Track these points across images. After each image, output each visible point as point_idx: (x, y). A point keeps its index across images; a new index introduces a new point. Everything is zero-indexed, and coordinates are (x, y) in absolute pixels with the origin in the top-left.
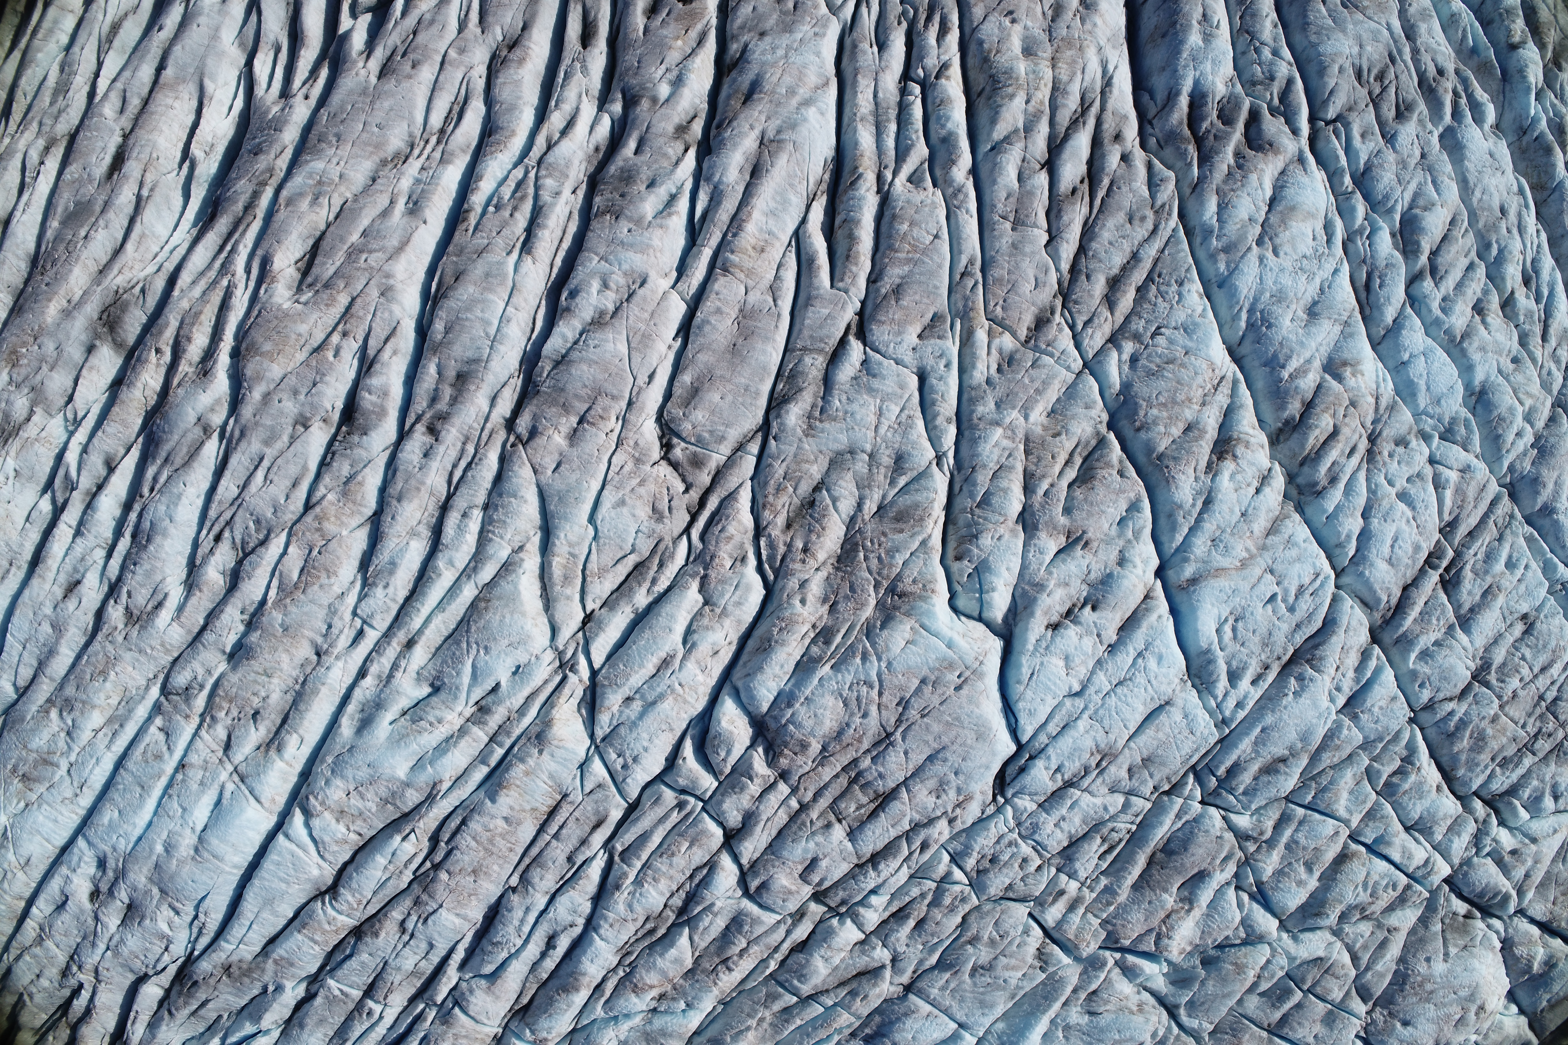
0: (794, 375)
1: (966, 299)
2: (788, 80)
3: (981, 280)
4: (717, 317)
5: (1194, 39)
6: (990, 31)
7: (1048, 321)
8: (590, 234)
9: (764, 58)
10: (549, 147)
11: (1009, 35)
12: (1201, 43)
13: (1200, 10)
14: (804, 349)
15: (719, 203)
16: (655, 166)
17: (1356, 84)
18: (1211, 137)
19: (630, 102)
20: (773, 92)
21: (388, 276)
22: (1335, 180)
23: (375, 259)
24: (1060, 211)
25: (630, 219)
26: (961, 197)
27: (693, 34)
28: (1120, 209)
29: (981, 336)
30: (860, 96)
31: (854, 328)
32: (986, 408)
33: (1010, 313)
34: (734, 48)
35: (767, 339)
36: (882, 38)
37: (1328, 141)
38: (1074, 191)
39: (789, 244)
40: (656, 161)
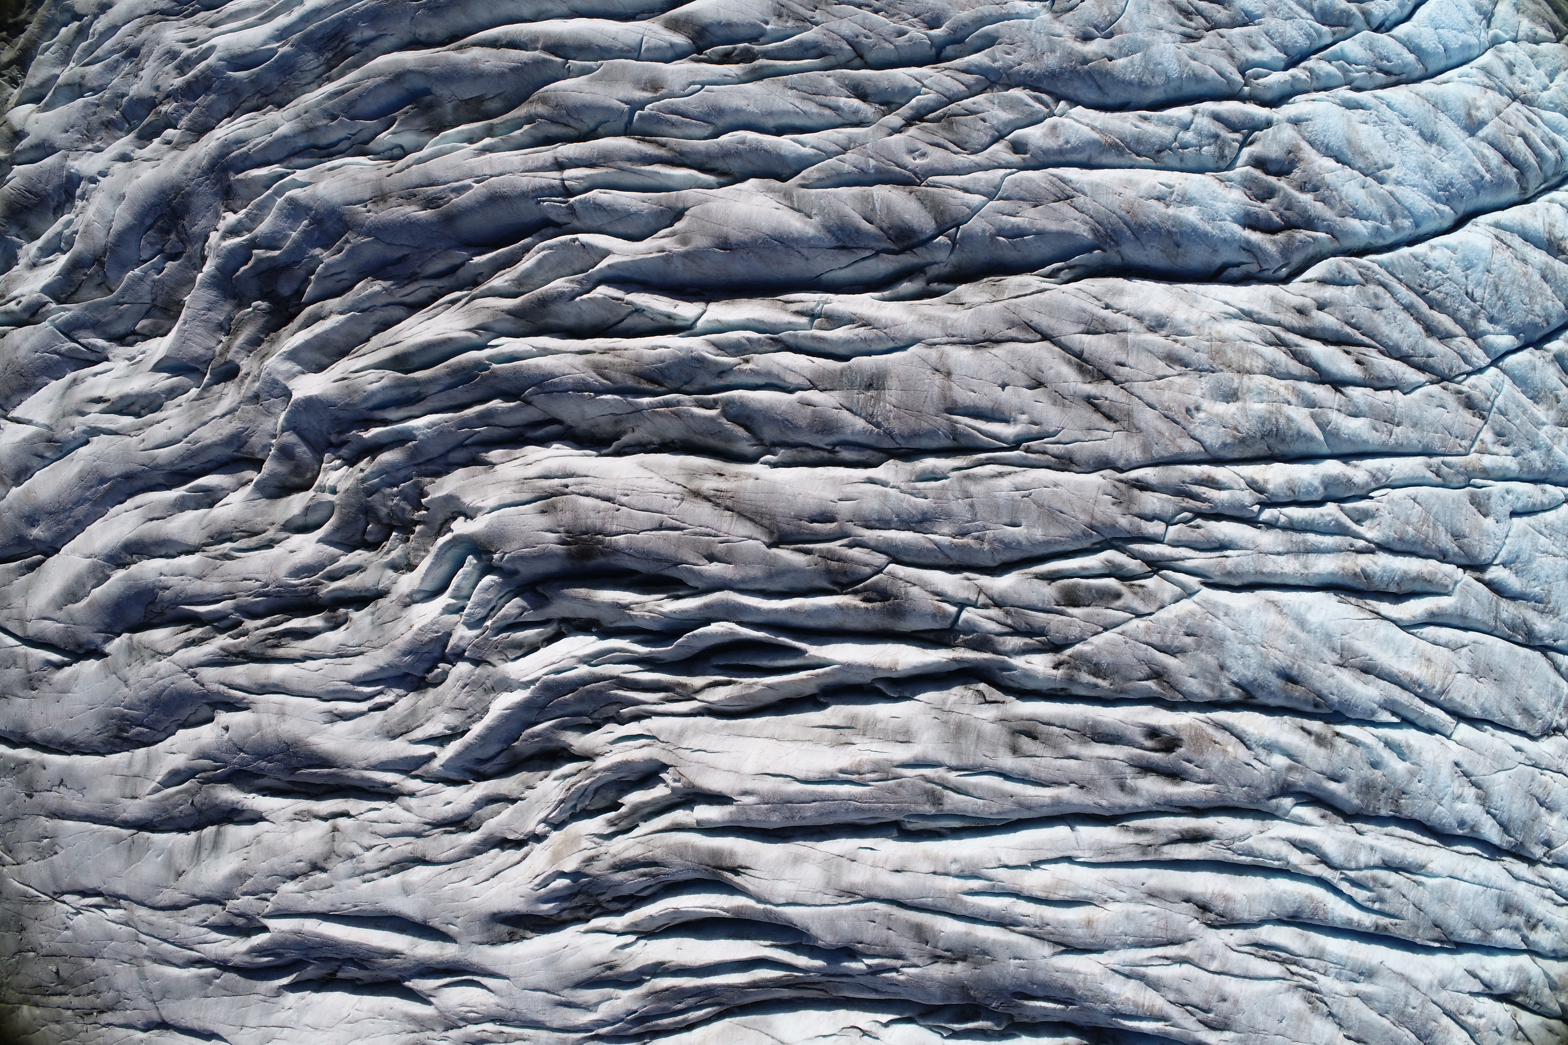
0: (1513, 628)
1: (1458, 473)
2: (1281, 643)
3: (1441, 458)
4: (1479, 696)
5: (1190, 215)
6: (1213, 436)
7: (1468, 397)
8: (1416, 816)
9: (1255, 666)
10: (1324, 860)
11: (1217, 415)
12: (1194, 209)
13: (1153, 202)
14: (1496, 618)
15: (1394, 702)
16: (1360, 764)
17: (1202, 42)
18: (1288, 213)
19: (1286, 790)
20: (1293, 656)
21: (1431, 986)
22: (1298, 86)
23: (1415, 999)
24: (1378, 378)
25: (1410, 782)
26: (1379, 475)
27: (1219, 735)
28: (1371, 318)
29: (1487, 461)
30: (1286, 570)
31: (1477, 575)
32: (1536, 458)
33: (1467, 433)
34: (1234, 694)
35: (1492, 652)
36: (1217, 545)
37: (1267, 87)
38: (1358, 362)
39: (1412, 634)
40: (1356, 763)
